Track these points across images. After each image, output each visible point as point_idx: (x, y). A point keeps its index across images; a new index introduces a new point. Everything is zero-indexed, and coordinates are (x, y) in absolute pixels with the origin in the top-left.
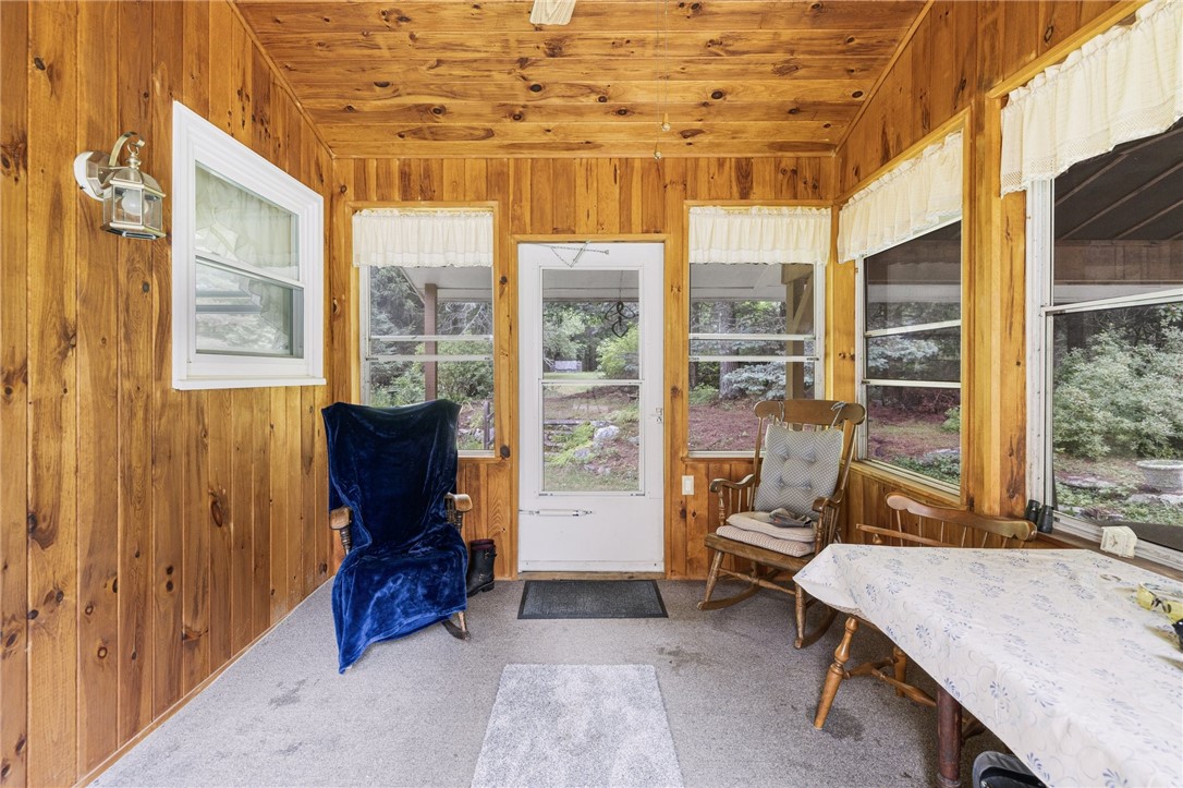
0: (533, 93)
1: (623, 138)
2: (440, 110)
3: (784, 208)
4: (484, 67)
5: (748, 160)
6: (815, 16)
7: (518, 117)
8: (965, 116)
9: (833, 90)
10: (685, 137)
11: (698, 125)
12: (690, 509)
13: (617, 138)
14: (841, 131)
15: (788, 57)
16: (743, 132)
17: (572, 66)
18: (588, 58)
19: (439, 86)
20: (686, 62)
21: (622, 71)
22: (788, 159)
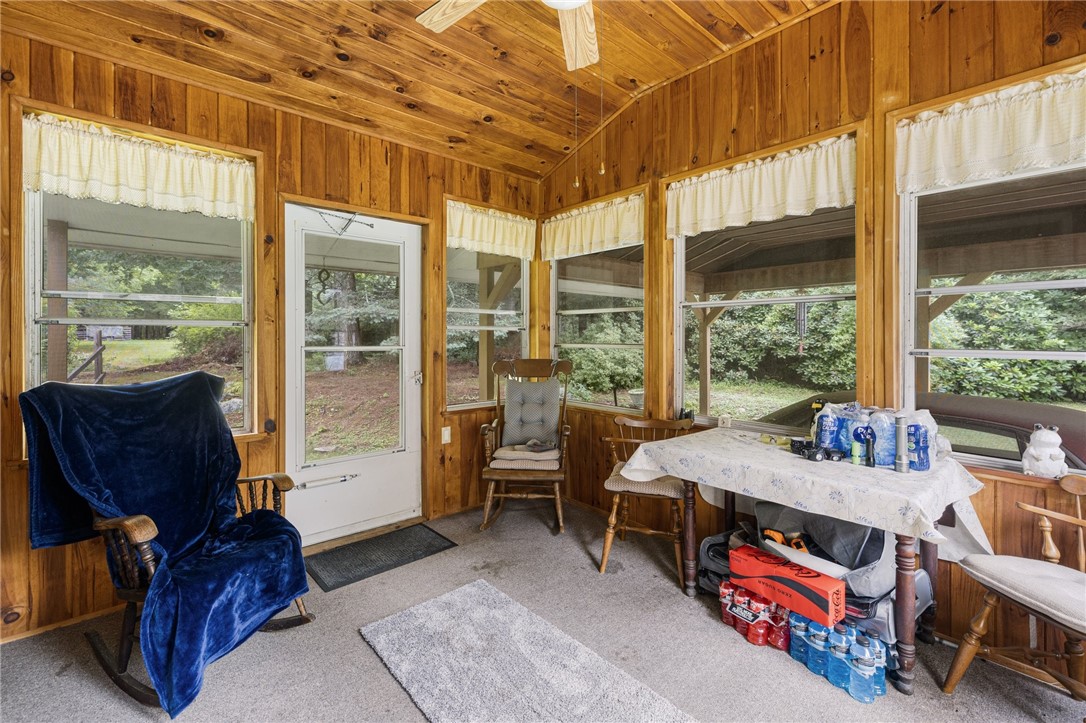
0: (338, 61)
1: (402, 126)
2: (217, 35)
3: (509, 215)
4: (298, 17)
5: (488, 171)
6: (566, 93)
7: (308, 75)
8: (646, 187)
9: (555, 141)
10: (450, 142)
11: (464, 135)
12: (448, 455)
13: (395, 124)
14: (549, 168)
15: (542, 111)
16: (492, 151)
17: (389, 54)
18: (405, 53)
19: (230, 12)
20: (478, 87)
21: (428, 75)
22: (513, 178)
